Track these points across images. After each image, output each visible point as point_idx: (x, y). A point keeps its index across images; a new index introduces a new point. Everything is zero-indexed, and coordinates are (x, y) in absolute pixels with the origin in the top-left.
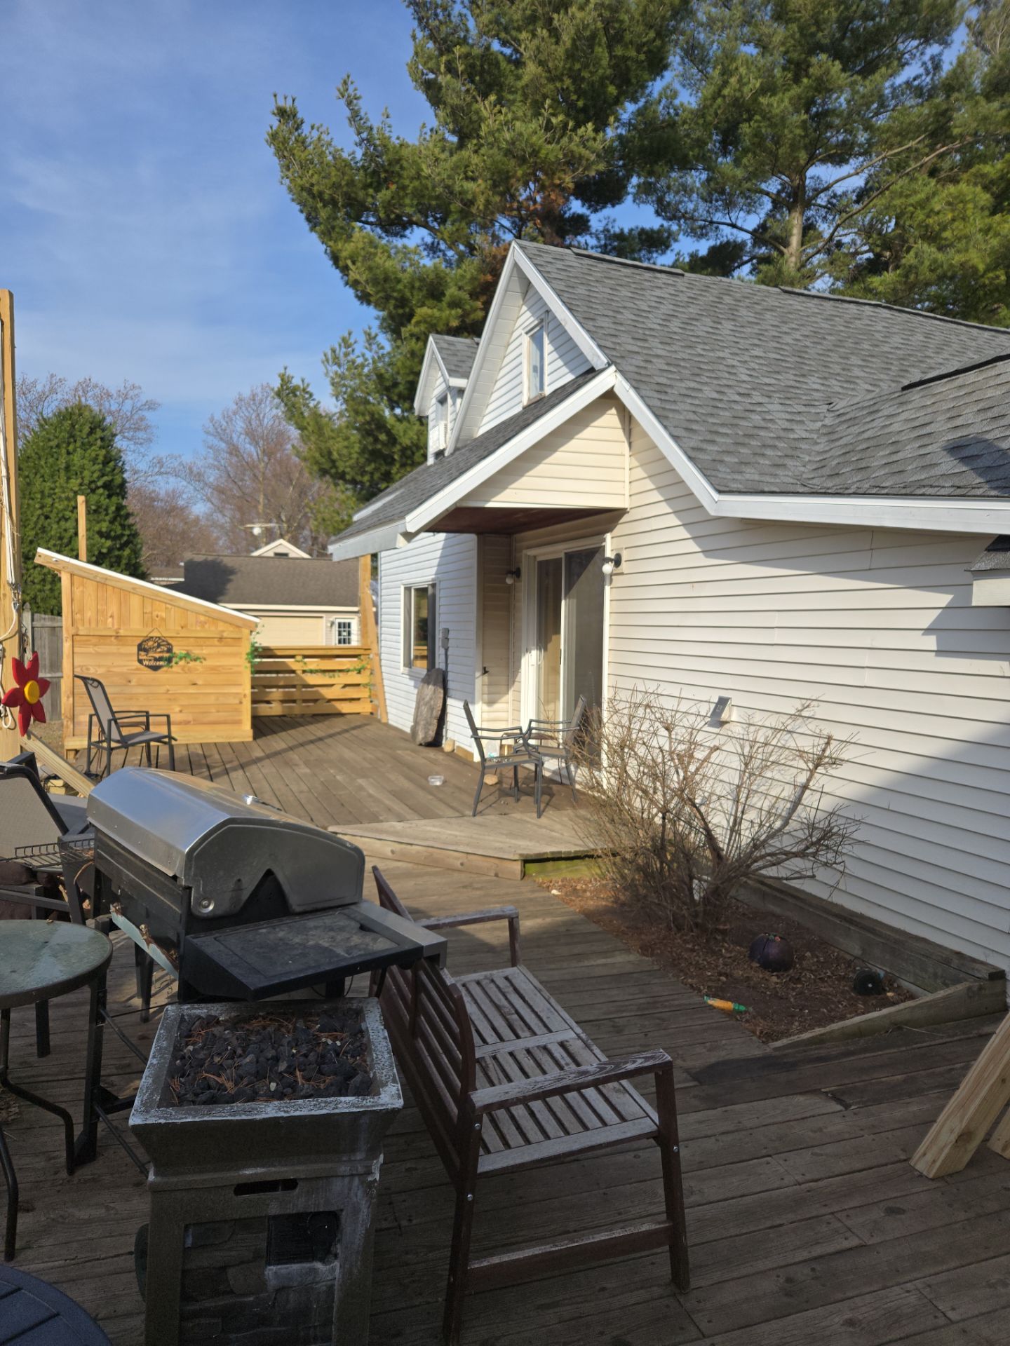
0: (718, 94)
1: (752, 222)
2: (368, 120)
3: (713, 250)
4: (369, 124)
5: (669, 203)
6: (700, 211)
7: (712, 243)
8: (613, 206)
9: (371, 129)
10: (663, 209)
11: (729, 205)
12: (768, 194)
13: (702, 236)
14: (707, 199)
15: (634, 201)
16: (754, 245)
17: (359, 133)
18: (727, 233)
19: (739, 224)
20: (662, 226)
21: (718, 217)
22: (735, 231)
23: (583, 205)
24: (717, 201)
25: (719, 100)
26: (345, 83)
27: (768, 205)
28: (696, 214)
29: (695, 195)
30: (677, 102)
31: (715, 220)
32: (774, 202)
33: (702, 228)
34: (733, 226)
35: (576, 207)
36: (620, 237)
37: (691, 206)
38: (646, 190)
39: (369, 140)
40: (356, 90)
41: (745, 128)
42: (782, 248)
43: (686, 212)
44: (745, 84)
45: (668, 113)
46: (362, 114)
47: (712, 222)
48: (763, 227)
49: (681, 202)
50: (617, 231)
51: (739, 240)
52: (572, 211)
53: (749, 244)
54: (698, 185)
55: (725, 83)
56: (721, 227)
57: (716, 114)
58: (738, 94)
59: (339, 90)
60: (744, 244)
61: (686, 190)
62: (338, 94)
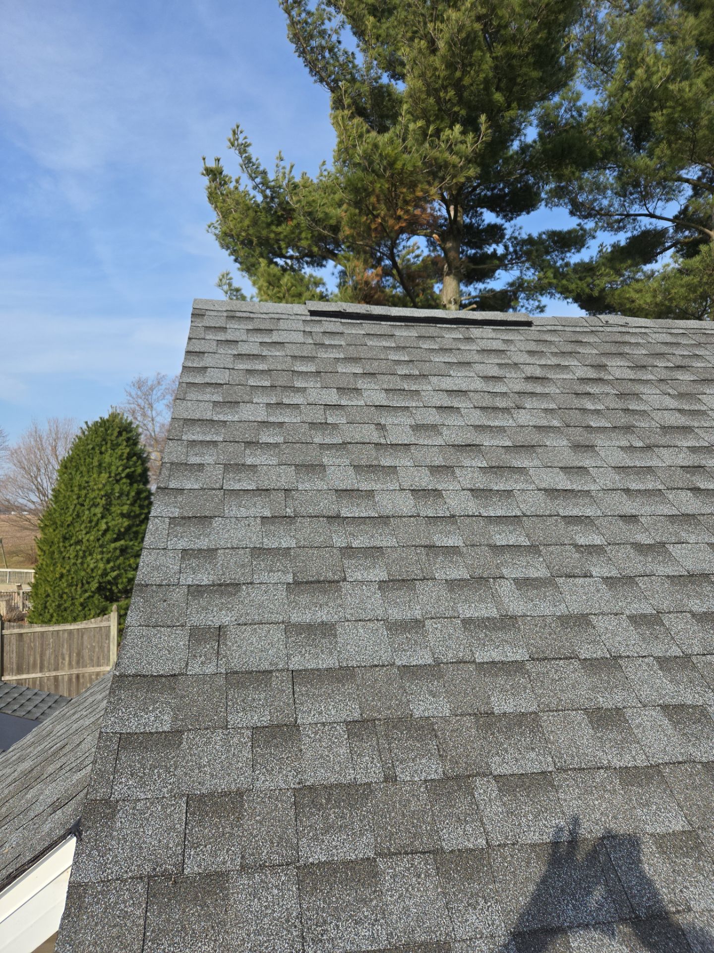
0: (624, 88)
1: (672, 209)
2: (259, 164)
3: (633, 240)
4: (261, 169)
5: (582, 204)
6: (616, 206)
7: (629, 234)
8: (528, 213)
9: (264, 173)
10: (576, 209)
11: (645, 198)
12: (687, 181)
13: (620, 229)
14: (622, 193)
15: (546, 206)
16: (676, 231)
17: (253, 179)
18: (646, 223)
19: (658, 213)
20: (579, 225)
21: (636, 209)
22: (654, 220)
23: (498, 216)
24: (631, 194)
25: (627, 94)
26: (234, 133)
27: (688, 190)
28: (612, 209)
29: (609, 192)
30: (579, 103)
31: (632, 212)
32: (695, 188)
33: (619, 221)
34: (652, 216)
35: (489, 217)
36: (530, 241)
37: (605, 202)
38: (559, 194)
39: (265, 183)
40: (245, 138)
41: (659, 117)
42: (707, 231)
43: (601, 209)
44: (653, 74)
45: (572, 116)
46: (254, 160)
47: (628, 215)
48: (684, 211)
49: (595, 200)
50: (525, 237)
51: (659, 228)
52: (486, 222)
53: (671, 231)
54: (611, 180)
55: (631, 77)
56: (639, 218)
57: (623, 107)
58: (646, 84)
59: (230, 140)
60: (665, 231)
61: (600, 189)
62: (229, 144)
